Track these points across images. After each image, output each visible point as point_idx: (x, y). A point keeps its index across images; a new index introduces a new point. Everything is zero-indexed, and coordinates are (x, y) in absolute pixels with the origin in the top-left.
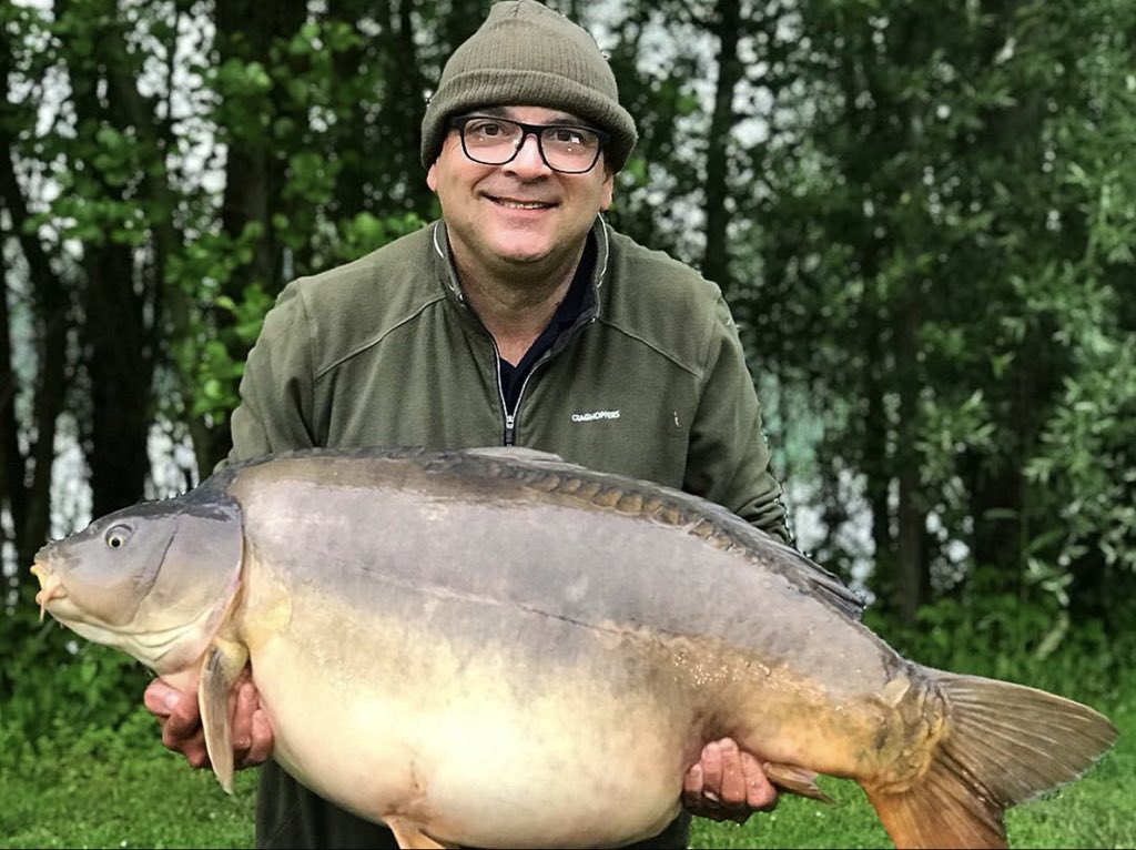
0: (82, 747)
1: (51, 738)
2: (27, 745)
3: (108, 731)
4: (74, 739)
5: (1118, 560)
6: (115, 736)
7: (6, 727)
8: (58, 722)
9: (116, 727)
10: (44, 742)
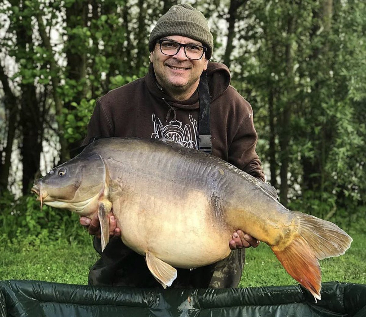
0: (26, 241)
1: (16, 239)
2: (9, 241)
3: (34, 237)
4: (24, 239)
5: (350, 195)
6: (37, 239)
7: (2, 236)
8: (18, 234)
9: (37, 236)
10: (14, 240)
